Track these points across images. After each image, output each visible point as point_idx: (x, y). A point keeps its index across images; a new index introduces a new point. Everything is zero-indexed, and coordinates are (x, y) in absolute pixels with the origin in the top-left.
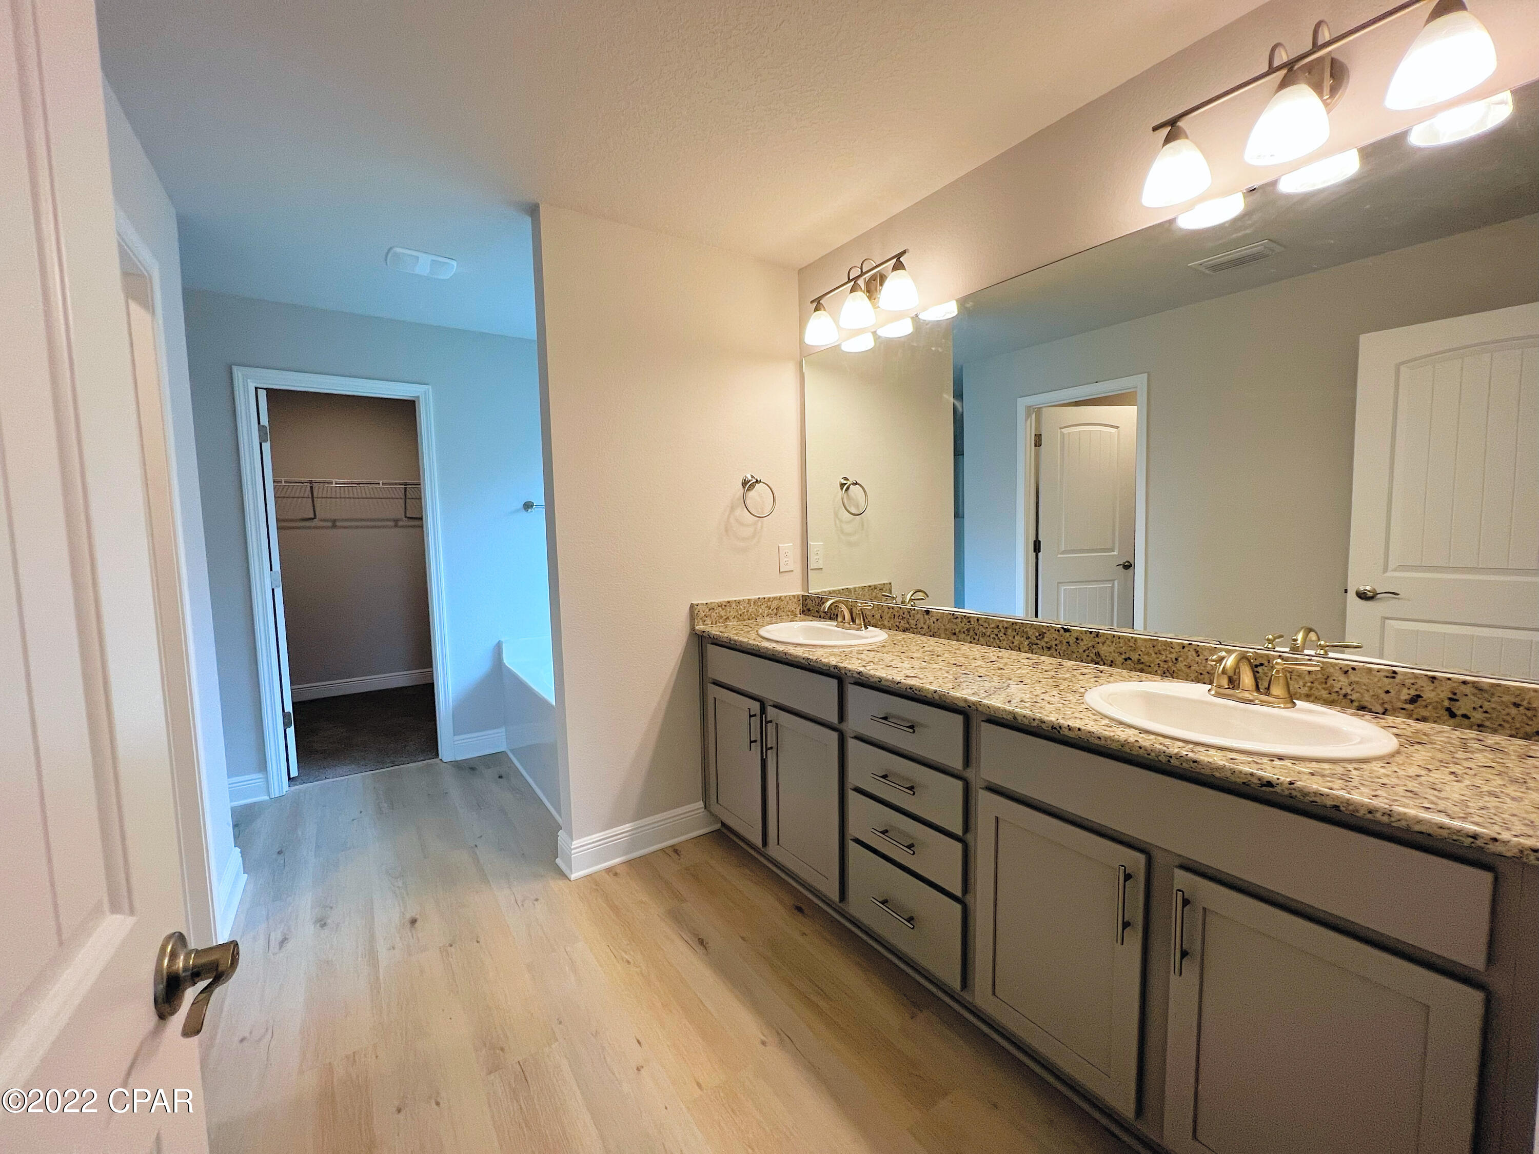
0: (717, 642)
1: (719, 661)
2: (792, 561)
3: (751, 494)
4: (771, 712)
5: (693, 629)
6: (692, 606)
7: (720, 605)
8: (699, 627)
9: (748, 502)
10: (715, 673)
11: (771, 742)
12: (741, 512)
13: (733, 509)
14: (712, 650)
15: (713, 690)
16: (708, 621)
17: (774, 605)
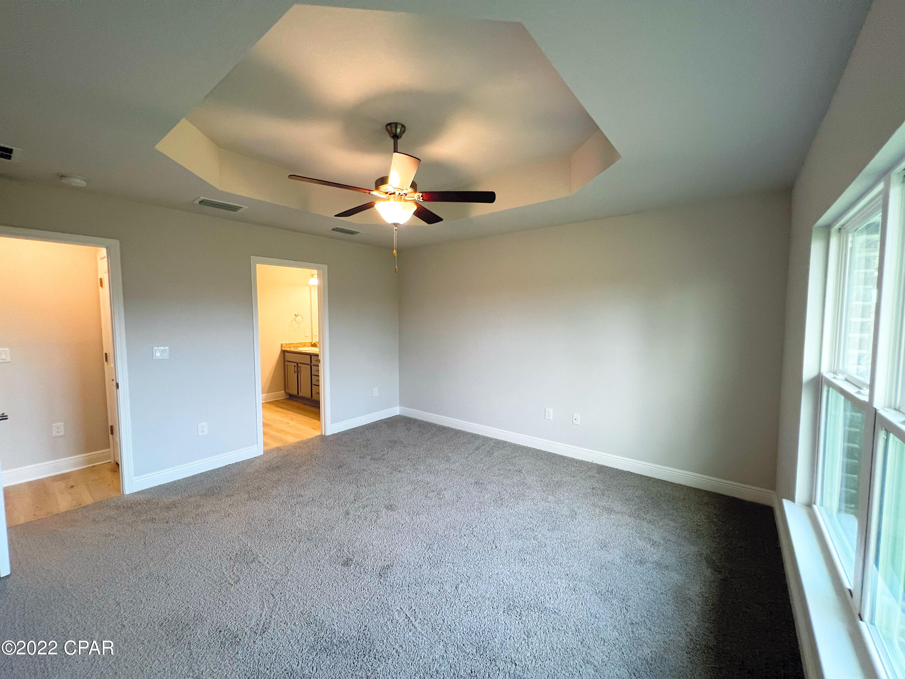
0: (287, 352)
1: (289, 357)
2: (309, 334)
3: (297, 318)
4: (299, 365)
5: (282, 349)
6: (282, 344)
7: (289, 344)
8: (283, 349)
9: (296, 320)
10: (287, 359)
11: (299, 371)
12: (294, 322)
13: (292, 321)
14: (286, 354)
15: (287, 363)
16: (286, 347)
17: (303, 344)
